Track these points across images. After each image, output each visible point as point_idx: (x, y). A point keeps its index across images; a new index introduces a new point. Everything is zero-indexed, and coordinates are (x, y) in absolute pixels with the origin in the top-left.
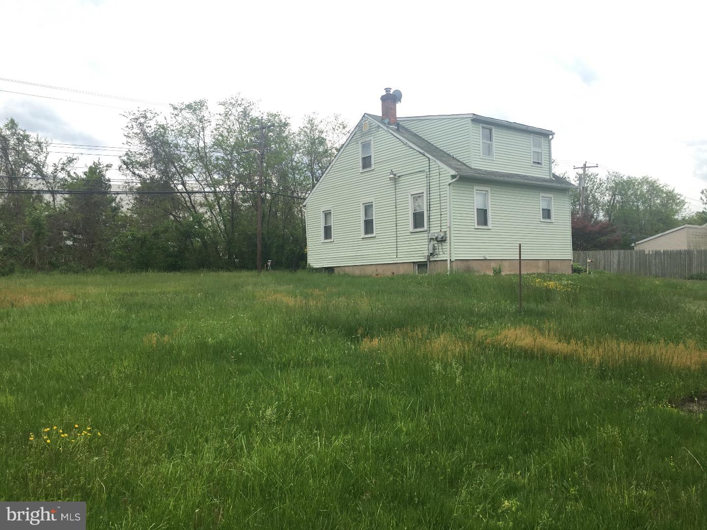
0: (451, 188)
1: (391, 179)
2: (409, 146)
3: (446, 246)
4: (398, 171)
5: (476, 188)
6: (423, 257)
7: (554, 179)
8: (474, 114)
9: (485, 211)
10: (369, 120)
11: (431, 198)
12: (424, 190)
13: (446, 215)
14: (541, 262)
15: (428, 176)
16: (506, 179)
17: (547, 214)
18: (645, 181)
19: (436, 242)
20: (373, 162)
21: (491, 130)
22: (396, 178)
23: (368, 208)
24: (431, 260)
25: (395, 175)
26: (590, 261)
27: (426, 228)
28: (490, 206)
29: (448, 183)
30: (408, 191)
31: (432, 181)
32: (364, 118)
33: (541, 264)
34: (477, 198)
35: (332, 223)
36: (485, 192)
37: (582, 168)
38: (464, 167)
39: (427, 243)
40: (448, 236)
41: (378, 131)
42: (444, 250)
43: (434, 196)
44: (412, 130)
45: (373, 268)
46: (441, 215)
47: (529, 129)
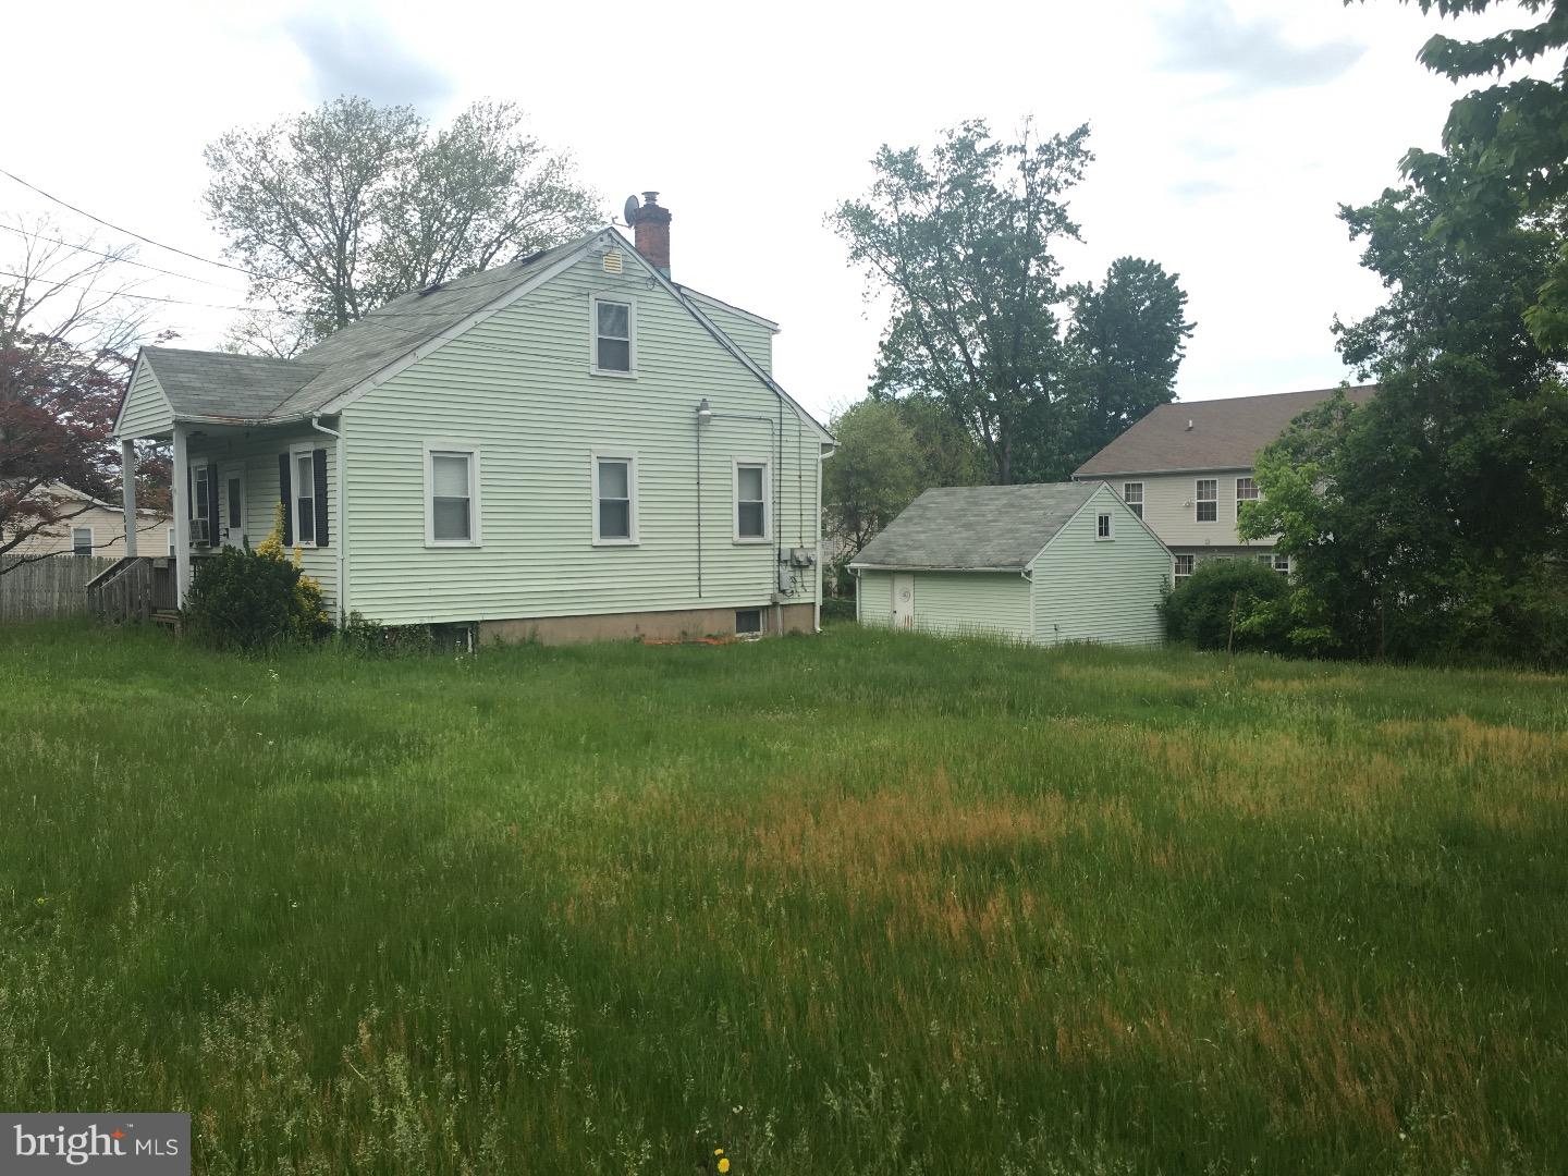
10: (624, 252)
12: (765, 458)
13: (811, 518)
15: (777, 433)
20: (633, 360)
24: (781, 602)
27: (769, 537)
30: (733, 453)
31: (785, 444)
32: (607, 239)
35: (476, 492)
39: (771, 569)
40: (817, 557)
41: (649, 290)
46: (801, 515)
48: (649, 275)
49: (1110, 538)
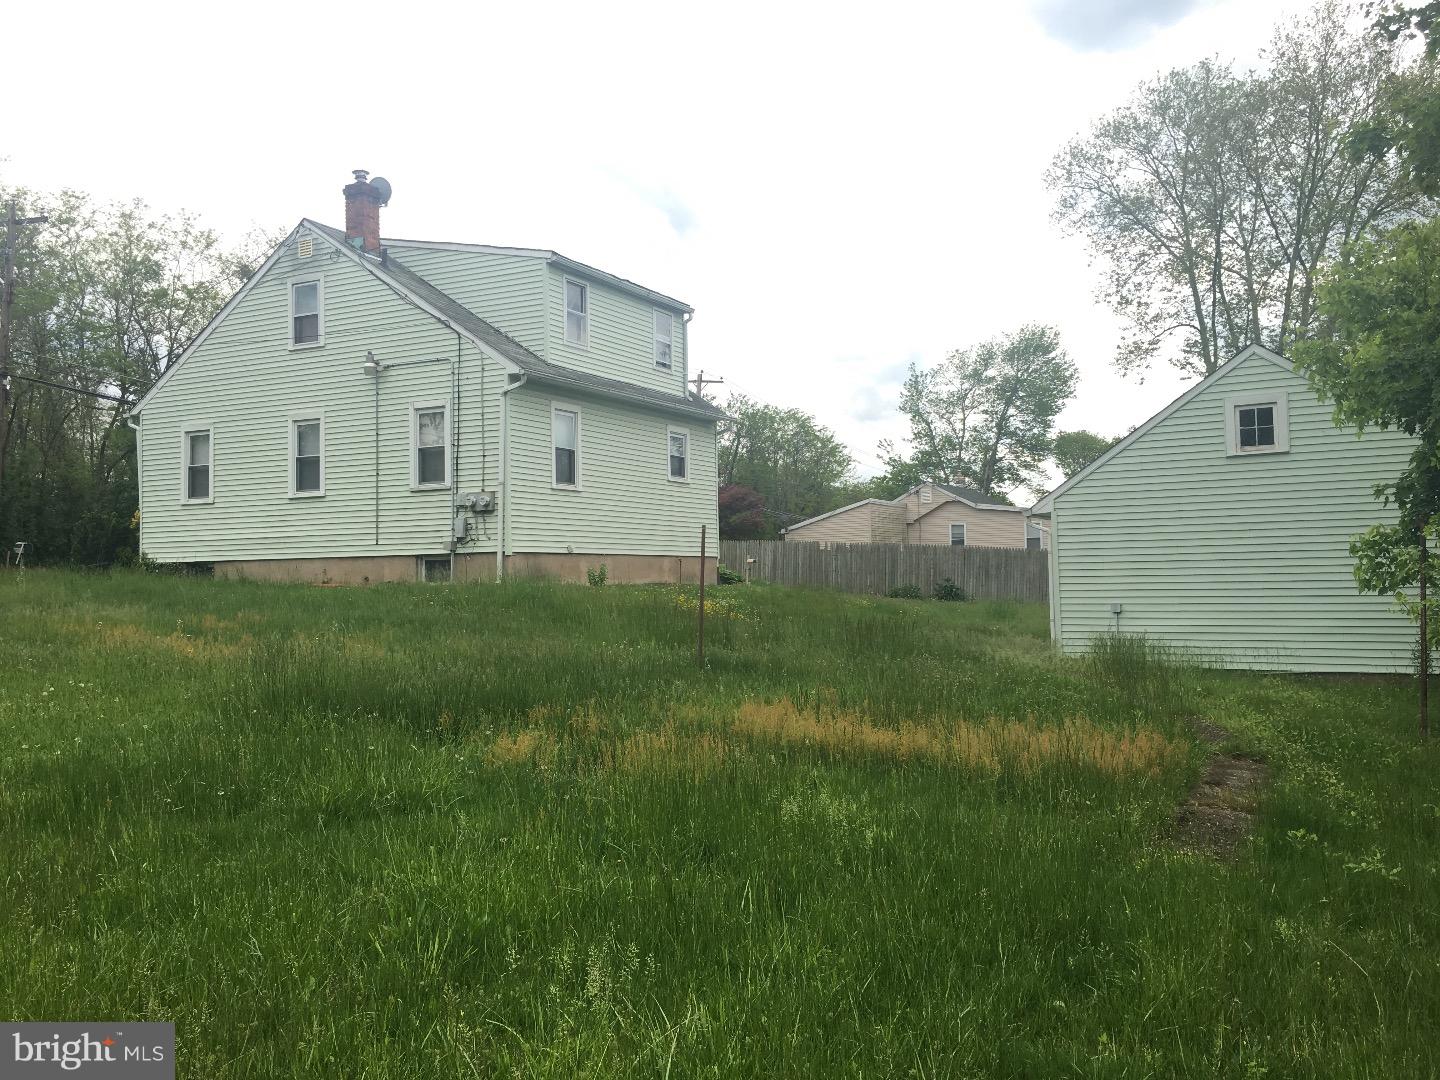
0: (509, 402)
1: (367, 371)
2: (412, 303)
3: (494, 523)
4: (385, 356)
5: (555, 404)
6: (441, 546)
7: (691, 399)
8: (554, 253)
9: (571, 454)
10: (315, 236)
11: (462, 419)
12: (445, 400)
13: (495, 458)
14: (666, 560)
15: (456, 372)
16: (613, 391)
17: (679, 467)
18: (792, 416)
19: (470, 514)
20: (321, 330)
21: (583, 289)
22: (379, 369)
23: (307, 432)
24: (460, 551)
25: (377, 363)
26: (752, 560)
27: (448, 482)
28: (580, 444)
29: (501, 391)
30: (409, 400)
31: (466, 382)
32: (302, 230)
33: (666, 563)
34: (558, 426)
35: (211, 460)
36: (572, 415)
37: (695, 381)
38: (533, 360)
39: (450, 516)
40: (499, 501)
41: (335, 263)
42: (488, 532)
43: (470, 415)
44: (412, 270)
45: (318, 567)
46: (484, 456)
47: (651, 296)
48: (333, 249)
49: (1278, 447)
